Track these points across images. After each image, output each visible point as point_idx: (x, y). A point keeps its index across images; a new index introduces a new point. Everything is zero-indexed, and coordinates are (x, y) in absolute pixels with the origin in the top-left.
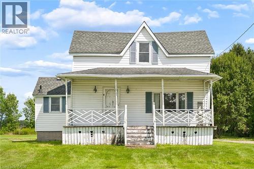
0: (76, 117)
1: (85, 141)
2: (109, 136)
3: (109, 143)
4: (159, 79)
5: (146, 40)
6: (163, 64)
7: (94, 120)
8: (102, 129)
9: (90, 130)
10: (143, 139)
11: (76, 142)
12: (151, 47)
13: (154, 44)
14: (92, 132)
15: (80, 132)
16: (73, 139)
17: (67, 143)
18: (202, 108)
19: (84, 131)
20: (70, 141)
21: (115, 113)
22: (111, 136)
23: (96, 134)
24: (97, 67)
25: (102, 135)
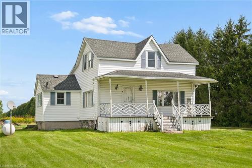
0: (118, 109)
1: (125, 129)
2: (143, 125)
3: (143, 130)
4: (175, 81)
5: (153, 50)
6: (165, 69)
7: (131, 112)
8: (138, 119)
9: (129, 120)
10: (171, 127)
11: (118, 130)
12: (156, 55)
13: (159, 53)
14: (130, 122)
15: (122, 122)
16: (116, 127)
17: (112, 131)
18: (190, 103)
19: (125, 121)
20: (114, 129)
21: (146, 106)
22: (144, 124)
23: (133, 123)
24: (117, 69)
25: (138, 124)
